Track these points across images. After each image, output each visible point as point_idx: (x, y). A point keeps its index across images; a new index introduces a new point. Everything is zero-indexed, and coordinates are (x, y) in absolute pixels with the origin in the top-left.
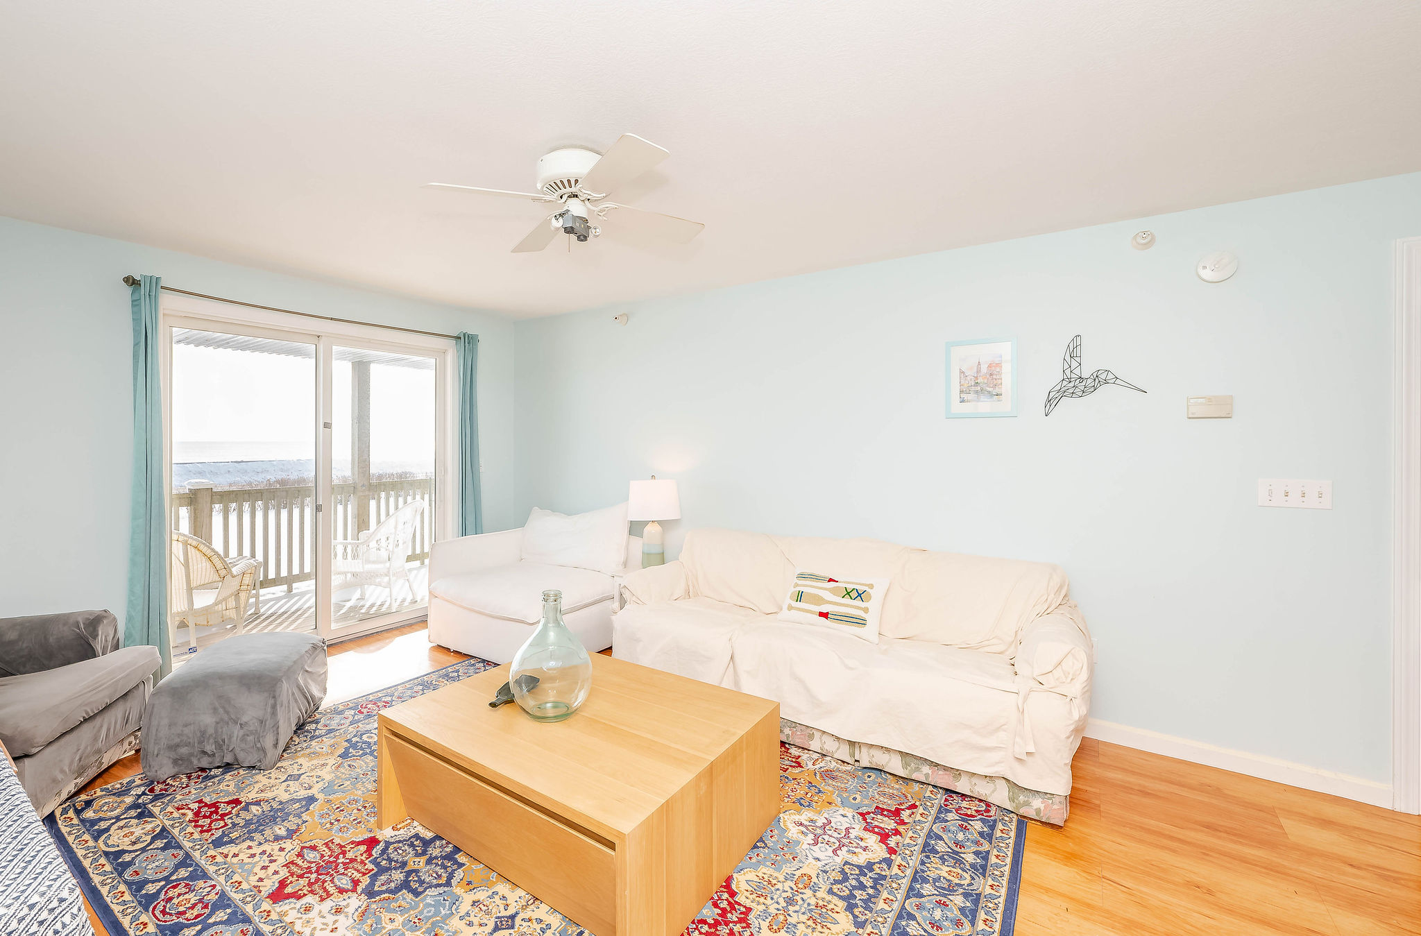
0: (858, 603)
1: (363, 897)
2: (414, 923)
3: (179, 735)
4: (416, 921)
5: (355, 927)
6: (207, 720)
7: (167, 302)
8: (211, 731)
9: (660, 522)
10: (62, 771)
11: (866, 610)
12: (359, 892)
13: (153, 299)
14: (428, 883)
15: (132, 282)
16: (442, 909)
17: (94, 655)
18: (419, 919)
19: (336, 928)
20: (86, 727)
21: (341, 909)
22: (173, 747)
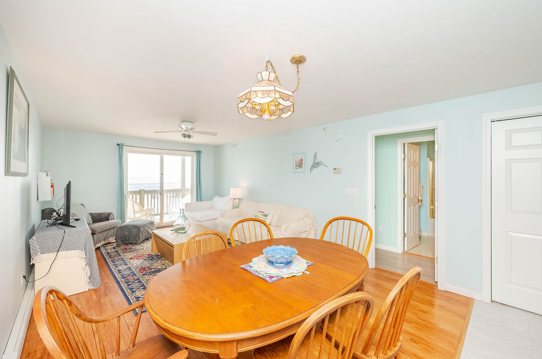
0: (265, 217)
3: (122, 236)
6: (127, 233)
7: (125, 148)
8: (127, 235)
9: (238, 199)
10: (101, 239)
11: (266, 219)
13: (122, 148)
15: (118, 145)
17: (109, 220)
20: (105, 232)
22: (121, 238)
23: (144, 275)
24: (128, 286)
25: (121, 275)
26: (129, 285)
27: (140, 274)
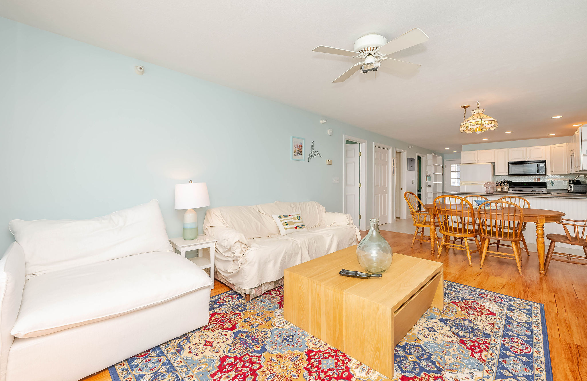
1: (443, 372)
2: (446, 352)
4: (444, 352)
5: (461, 371)
12: (441, 375)
14: (423, 352)
16: (434, 346)
18: (443, 351)
19: (466, 377)
21: (455, 379)
23: (488, 336)
24: (532, 335)
25: (533, 370)
26: (530, 337)
27: (493, 342)
